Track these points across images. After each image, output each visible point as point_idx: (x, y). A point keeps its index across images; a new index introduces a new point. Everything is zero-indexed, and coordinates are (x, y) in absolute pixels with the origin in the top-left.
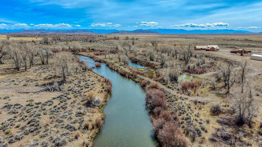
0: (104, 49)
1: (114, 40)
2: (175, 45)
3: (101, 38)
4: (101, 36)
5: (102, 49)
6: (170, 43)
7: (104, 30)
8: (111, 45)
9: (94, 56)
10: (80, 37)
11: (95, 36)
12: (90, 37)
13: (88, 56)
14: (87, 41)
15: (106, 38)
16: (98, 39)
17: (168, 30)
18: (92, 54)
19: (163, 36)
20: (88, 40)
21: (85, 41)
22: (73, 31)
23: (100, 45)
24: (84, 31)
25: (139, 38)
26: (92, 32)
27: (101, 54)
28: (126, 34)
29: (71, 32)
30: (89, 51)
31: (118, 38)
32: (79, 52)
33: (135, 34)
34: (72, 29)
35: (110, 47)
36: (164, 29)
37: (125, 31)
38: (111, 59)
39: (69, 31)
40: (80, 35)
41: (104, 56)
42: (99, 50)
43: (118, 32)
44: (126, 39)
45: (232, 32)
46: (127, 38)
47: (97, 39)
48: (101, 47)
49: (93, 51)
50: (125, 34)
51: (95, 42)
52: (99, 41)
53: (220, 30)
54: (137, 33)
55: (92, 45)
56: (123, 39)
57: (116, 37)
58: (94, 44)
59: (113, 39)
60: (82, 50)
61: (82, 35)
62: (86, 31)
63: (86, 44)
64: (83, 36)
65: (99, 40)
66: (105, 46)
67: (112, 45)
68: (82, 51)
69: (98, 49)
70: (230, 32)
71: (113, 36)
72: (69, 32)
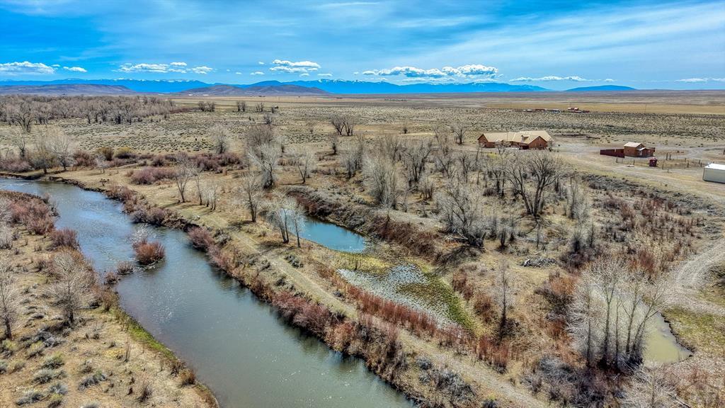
0: (169, 152)
1: (198, 114)
2: (405, 131)
3: (155, 108)
4: (153, 101)
5: (164, 153)
6: (383, 123)
7: (161, 81)
8: (195, 130)
9: (131, 188)
10: (82, 104)
11: (133, 102)
12: (114, 106)
13: (100, 191)
14: (104, 119)
15: (171, 108)
16: (146, 112)
17: (349, 83)
18: (119, 178)
19: (339, 100)
20: (110, 116)
21: (97, 121)
22: (60, 86)
23: (151, 133)
24: (97, 86)
25: (277, 108)
26: (125, 88)
27: (159, 178)
28: (231, 93)
29: (54, 89)
30: (106, 163)
31: (213, 108)
32: (65, 171)
33: (259, 93)
34: (59, 80)
35: (192, 139)
36: (339, 82)
37: (227, 85)
38: (210, 207)
39: (45, 86)
40: (81, 99)
41: (175, 187)
42: (149, 157)
43: (204, 89)
44: (239, 110)
45: (507, 91)
46: (241, 108)
47: (141, 112)
48: (157, 143)
49: (126, 160)
50: (227, 94)
51: (133, 124)
52: (150, 118)
53: (478, 84)
54: (264, 91)
55: (124, 134)
56: (227, 111)
57: (205, 105)
58: (130, 130)
59: (195, 110)
60: (76, 163)
61: (90, 99)
62: (106, 86)
63: (99, 130)
64: (90, 103)
65: (147, 116)
66: (170, 136)
67: (196, 133)
68: (79, 165)
69: (144, 153)
70: (501, 90)
71: (193, 100)
72: (46, 90)
